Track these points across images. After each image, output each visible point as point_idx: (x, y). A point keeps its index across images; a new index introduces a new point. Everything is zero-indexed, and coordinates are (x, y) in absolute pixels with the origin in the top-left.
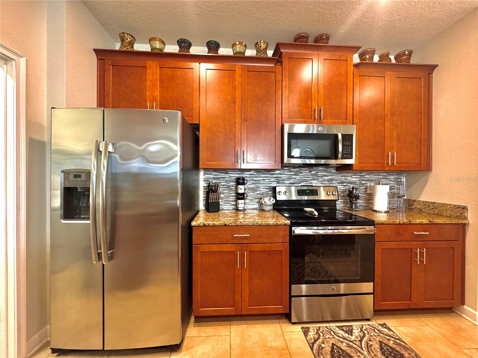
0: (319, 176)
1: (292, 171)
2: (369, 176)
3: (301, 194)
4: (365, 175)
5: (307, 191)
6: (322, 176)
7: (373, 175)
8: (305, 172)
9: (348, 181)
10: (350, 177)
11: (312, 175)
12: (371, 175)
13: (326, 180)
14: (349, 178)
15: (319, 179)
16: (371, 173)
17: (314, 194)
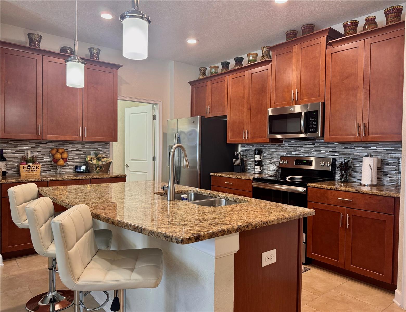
0: (321, 147)
1: (297, 144)
2: (375, 148)
3: (298, 163)
4: (370, 147)
5: (305, 162)
6: (324, 147)
7: (381, 147)
8: (308, 144)
9: (351, 153)
10: (354, 149)
11: (315, 147)
12: (378, 147)
13: (328, 151)
14: (352, 150)
15: (321, 151)
16: (378, 144)
17: (309, 164)
